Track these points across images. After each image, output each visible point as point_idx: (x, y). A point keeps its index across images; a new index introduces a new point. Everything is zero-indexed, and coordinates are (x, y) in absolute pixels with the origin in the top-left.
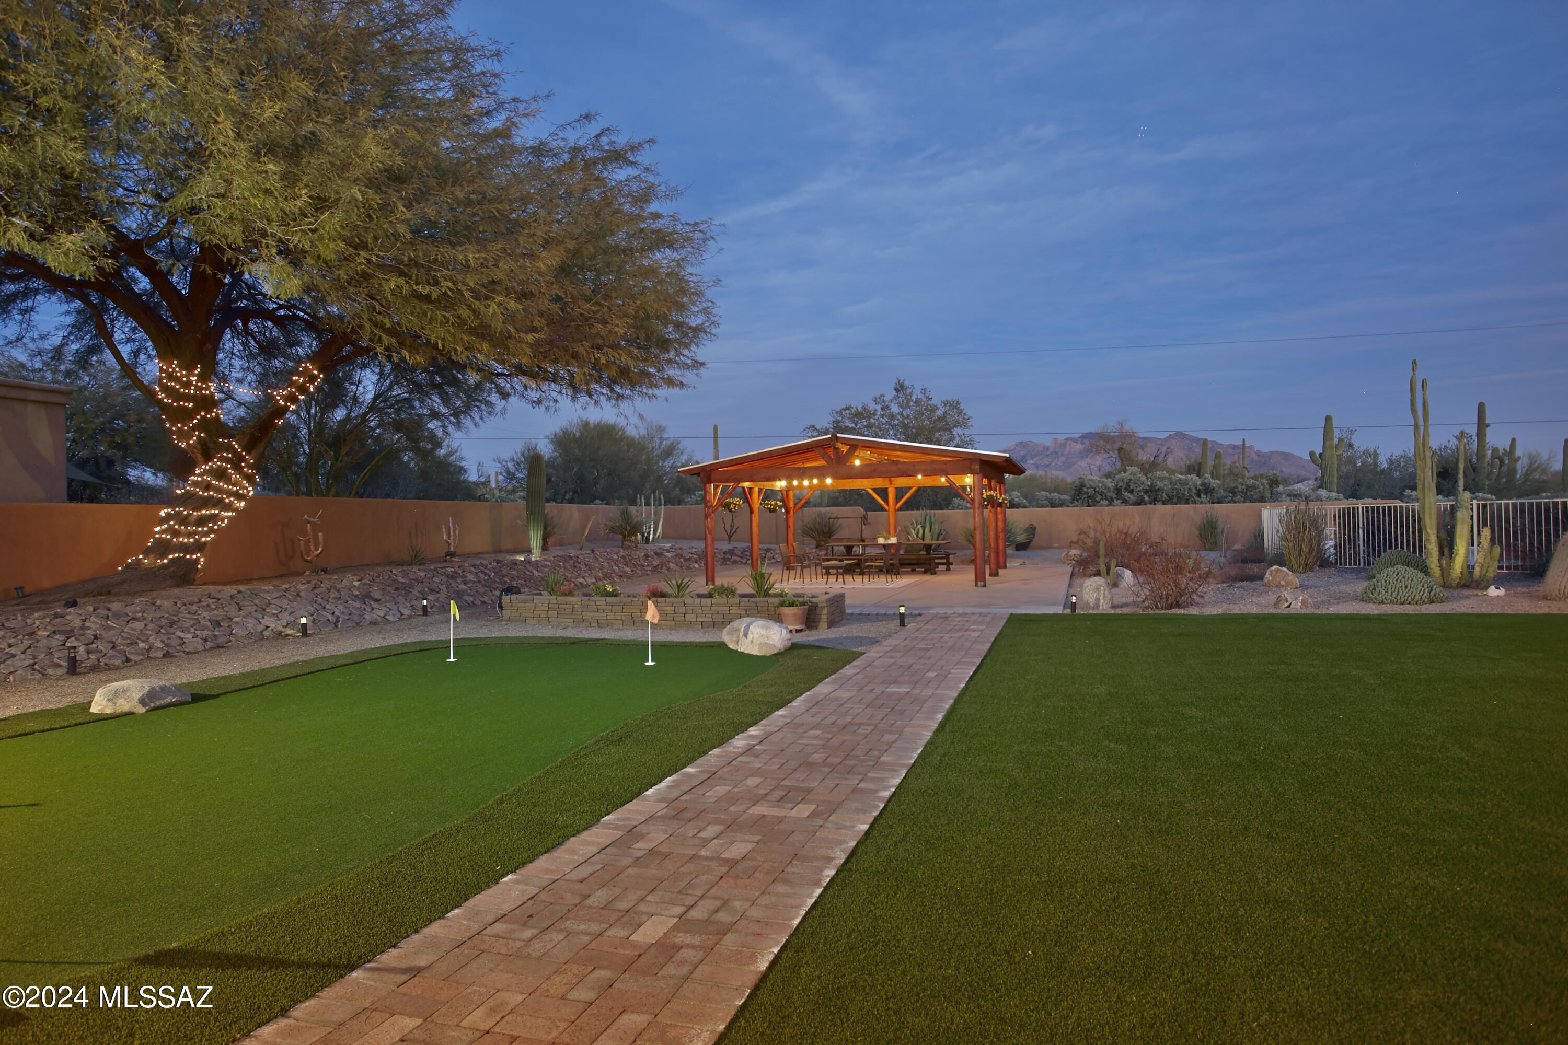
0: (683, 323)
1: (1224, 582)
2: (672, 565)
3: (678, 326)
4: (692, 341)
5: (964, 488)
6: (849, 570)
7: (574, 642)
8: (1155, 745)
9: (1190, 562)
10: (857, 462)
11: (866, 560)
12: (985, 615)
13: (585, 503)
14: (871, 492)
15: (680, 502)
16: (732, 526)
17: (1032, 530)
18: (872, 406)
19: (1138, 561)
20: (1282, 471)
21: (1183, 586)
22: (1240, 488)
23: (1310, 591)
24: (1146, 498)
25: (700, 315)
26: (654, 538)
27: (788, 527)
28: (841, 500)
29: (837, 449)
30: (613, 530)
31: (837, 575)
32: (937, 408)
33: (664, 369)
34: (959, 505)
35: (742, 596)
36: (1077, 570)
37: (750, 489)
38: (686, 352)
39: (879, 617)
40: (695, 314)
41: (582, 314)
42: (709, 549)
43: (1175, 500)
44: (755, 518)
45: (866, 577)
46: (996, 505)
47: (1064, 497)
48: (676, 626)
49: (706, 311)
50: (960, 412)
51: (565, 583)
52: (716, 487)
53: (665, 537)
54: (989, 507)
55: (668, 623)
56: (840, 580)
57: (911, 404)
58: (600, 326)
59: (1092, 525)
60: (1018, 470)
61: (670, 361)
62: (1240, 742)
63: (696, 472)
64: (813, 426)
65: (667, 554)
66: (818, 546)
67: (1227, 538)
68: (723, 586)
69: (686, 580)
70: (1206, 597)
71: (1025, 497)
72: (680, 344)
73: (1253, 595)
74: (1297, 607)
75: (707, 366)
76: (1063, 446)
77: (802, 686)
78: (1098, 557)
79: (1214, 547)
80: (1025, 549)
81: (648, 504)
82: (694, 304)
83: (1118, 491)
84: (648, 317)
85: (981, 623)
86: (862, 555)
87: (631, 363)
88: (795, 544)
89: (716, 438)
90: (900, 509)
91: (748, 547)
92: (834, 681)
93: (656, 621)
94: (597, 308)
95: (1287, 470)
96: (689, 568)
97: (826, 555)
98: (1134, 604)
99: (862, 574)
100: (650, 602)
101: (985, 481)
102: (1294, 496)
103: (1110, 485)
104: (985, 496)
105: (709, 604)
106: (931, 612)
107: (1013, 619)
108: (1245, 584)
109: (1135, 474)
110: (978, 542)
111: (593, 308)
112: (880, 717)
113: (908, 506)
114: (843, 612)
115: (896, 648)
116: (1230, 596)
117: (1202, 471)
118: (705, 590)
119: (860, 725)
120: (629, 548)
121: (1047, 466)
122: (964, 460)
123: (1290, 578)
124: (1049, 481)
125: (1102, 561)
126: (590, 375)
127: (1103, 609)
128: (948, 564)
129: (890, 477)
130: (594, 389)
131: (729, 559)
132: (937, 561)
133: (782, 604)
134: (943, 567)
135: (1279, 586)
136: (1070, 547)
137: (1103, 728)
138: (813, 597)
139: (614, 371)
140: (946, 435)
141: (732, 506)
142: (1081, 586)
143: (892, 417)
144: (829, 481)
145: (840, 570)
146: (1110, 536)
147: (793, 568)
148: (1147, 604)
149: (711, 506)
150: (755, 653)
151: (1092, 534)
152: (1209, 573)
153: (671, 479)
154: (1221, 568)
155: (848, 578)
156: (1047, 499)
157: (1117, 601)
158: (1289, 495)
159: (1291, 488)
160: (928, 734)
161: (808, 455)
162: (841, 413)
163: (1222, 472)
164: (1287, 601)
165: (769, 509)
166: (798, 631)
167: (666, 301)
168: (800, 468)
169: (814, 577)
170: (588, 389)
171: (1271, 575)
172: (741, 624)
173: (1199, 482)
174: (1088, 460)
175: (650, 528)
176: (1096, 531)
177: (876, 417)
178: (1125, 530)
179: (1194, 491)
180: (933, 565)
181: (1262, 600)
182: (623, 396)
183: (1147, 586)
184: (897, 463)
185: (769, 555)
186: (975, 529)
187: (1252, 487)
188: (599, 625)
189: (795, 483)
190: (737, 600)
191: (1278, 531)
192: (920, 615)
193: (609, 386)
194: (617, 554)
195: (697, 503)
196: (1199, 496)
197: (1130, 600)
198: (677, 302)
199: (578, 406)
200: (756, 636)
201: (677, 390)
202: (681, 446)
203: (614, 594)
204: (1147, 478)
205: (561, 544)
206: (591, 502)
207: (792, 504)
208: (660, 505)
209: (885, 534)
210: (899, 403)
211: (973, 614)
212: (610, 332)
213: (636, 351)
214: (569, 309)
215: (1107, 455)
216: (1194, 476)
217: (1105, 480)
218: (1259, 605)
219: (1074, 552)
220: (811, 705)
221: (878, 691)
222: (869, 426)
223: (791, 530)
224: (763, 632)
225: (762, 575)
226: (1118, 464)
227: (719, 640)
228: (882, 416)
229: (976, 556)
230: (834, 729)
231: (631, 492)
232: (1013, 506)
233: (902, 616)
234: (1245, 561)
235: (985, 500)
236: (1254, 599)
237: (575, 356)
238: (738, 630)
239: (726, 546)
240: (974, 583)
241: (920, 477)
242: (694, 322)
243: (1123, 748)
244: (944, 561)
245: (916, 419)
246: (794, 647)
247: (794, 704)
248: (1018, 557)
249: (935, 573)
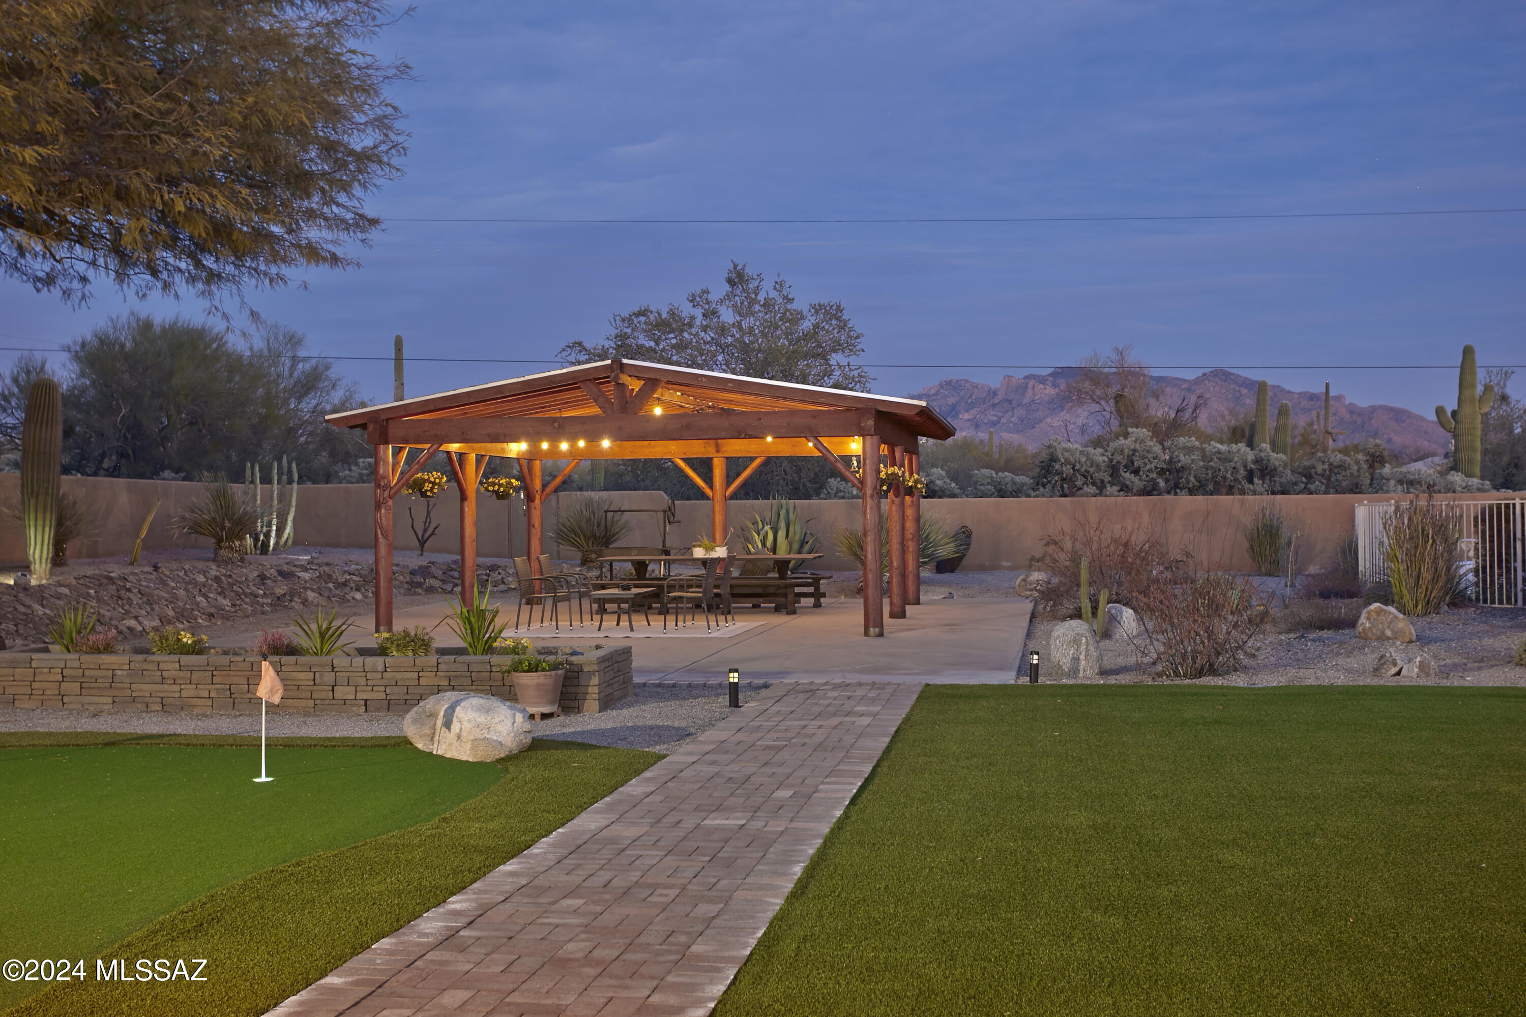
0: (339, 143)
1: (1290, 631)
2: (311, 595)
3: (329, 148)
4: (354, 179)
5: (847, 460)
6: (641, 605)
7: (112, 742)
8: (1170, 918)
9: (1234, 596)
10: (658, 411)
11: (671, 588)
12: (882, 687)
13: (141, 476)
14: (682, 464)
15: (328, 478)
16: (427, 523)
17: (964, 536)
18: (687, 310)
19: (1145, 592)
20: (1389, 441)
21: (1221, 637)
22: (1320, 468)
23: (1433, 647)
24: (1162, 484)
25: (369, 130)
26: (277, 543)
27: (530, 525)
28: (628, 478)
29: (621, 386)
30: (196, 528)
31: (619, 614)
32: (802, 318)
33: (299, 228)
34: (839, 491)
35: (443, 652)
36: (1041, 607)
37: (461, 455)
38: (342, 198)
39: (691, 691)
40: (360, 128)
41: (136, 116)
42: (383, 564)
43: (1211, 487)
44: (470, 509)
45: (671, 619)
46: (902, 491)
47: (1021, 479)
48: (317, 709)
49: (380, 123)
50: (843, 326)
51: (99, 628)
52: (397, 452)
53: (299, 542)
54: (891, 495)
55: (303, 703)
56: (624, 623)
57: (757, 308)
58: (174, 140)
59: (1067, 529)
60: (942, 431)
61: (311, 214)
62: (1315, 911)
63: (361, 424)
64: (580, 344)
65: (302, 574)
66: (584, 562)
67: (1297, 554)
68: (406, 634)
69: (337, 623)
70: (1261, 656)
71: (954, 479)
72: (331, 182)
73: (1338, 654)
74: (1411, 673)
75: (383, 226)
76: (1022, 388)
77: (551, 817)
78: (1078, 585)
79: (1274, 569)
80: (952, 571)
81: (266, 480)
82: (359, 108)
83: (1114, 469)
84: (268, 127)
85: (873, 701)
86: (664, 579)
87: (236, 214)
88: (542, 557)
89: (399, 359)
90: (734, 496)
91: (455, 562)
92: (610, 808)
93: (276, 700)
94: (169, 105)
95: (1400, 439)
96: (344, 600)
97: (600, 577)
98: (1138, 668)
99: (664, 612)
100: (265, 665)
101: (884, 449)
102: (1409, 483)
103: (1101, 459)
104: (883, 475)
105: (380, 668)
106: (786, 681)
107: (929, 694)
108: (1325, 634)
109: (1142, 442)
110: (869, 556)
111: (160, 105)
112: (690, 873)
113: (749, 491)
114: (628, 681)
115: (721, 747)
116: (1300, 655)
117: (1257, 438)
118: (372, 642)
119: (654, 887)
120: (228, 562)
121: (994, 424)
122: (848, 410)
123: (1401, 625)
124: (995, 450)
125: (1084, 592)
126: (152, 232)
127: (1085, 677)
128: (818, 595)
129: (716, 437)
130: (163, 259)
131: (420, 585)
132: (798, 590)
133: (516, 668)
134: (808, 602)
135: (1382, 638)
136: (1030, 568)
137: (1082, 886)
138: (574, 653)
139: (201, 228)
140: (817, 367)
141: (428, 486)
142: (1049, 634)
143: (723, 330)
144: (606, 443)
145: (625, 606)
146: (1099, 549)
147: (539, 601)
148: (1159, 668)
149: (387, 486)
150: (464, 758)
151: (1068, 545)
152: (1264, 615)
153: (312, 433)
154: (1286, 607)
155: (639, 620)
156: (992, 482)
157: (1110, 662)
158: (1400, 482)
159: (1404, 469)
160: (777, 902)
161: (568, 395)
162: (630, 320)
163: (1289, 439)
164: (1395, 665)
165: (496, 493)
166: (544, 716)
167: (304, 99)
168: (554, 420)
169: (576, 617)
170: (150, 261)
171: (1368, 618)
172: (439, 704)
173: (1250, 456)
174: (1065, 415)
175: (269, 525)
176: (1074, 540)
177: (693, 331)
178: (1124, 540)
179: (1242, 472)
180: (791, 597)
181: (1354, 663)
182: (219, 276)
183: (1160, 637)
184: (729, 412)
185: (495, 576)
186: (865, 534)
187: (1340, 466)
188: (166, 708)
189: (545, 446)
190: (433, 659)
191: (1381, 543)
192: (766, 686)
193: (192, 256)
194: (204, 573)
195: (361, 480)
196: (1251, 481)
197: (1132, 660)
198: (325, 102)
199: (130, 293)
200: (466, 726)
201: (324, 269)
202: (333, 373)
203: (197, 649)
204: (1164, 449)
205: (93, 554)
206: (155, 474)
207: (537, 484)
208: (290, 482)
209: (706, 541)
210: (734, 306)
211: (860, 684)
212: (195, 152)
213: (245, 192)
214: (110, 104)
215: (1097, 407)
216: (1242, 447)
217: (1091, 450)
218: (1349, 671)
219: (1036, 576)
220: (565, 852)
221: (689, 823)
222: (681, 346)
223: (536, 532)
224: (481, 719)
225: (481, 614)
226: (1115, 423)
227: (398, 734)
228: (705, 329)
229: (866, 580)
230: (607, 897)
231: (234, 458)
232: (932, 493)
233: (734, 688)
234: (1325, 595)
235: (883, 482)
236: (1341, 661)
237: (123, 194)
238: (433, 715)
239: (414, 561)
240: (862, 630)
241: (769, 439)
242: (359, 142)
243: (1117, 922)
244: (811, 590)
245: (765, 335)
246: (537, 745)
247: (535, 850)
248: (941, 584)
249: (794, 612)
